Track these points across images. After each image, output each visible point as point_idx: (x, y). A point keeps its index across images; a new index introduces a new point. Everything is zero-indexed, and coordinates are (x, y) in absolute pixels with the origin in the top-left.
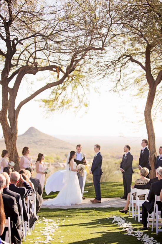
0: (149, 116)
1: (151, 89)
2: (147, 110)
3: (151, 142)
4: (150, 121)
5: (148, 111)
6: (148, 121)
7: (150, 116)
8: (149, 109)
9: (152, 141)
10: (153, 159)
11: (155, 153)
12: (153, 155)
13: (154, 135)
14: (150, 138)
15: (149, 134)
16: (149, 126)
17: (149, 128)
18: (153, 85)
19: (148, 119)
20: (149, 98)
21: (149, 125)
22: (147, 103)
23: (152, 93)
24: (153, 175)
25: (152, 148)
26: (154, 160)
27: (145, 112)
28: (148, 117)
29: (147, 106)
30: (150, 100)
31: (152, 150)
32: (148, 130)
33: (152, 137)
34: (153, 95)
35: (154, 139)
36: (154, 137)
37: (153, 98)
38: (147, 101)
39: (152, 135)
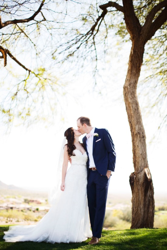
0: (131, 94)
1: (135, 42)
2: (128, 84)
3: (138, 146)
4: (134, 106)
5: (130, 85)
6: (131, 105)
7: (133, 94)
8: (133, 81)
9: (140, 146)
10: (141, 181)
11: (146, 170)
12: (143, 172)
14: (135, 139)
15: (133, 130)
16: (133, 115)
17: (133, 119)
18: (139, 33)
19: (130, 101)
20: (132, 60)
21: (132, 112)
23: (137, 50)
24: (142, 214)
25: (140, 159)
26: (144, 183)
27: (125, 88)
28: (129, 96)
29: (128, 77)
30: (134, 65)
31: (140, 163)
32: (130, 122)
33: (139, 136)
34: (139, 54)
35: (144, 140)
36: (144, 137)
37: (140, 59)
38: (129, 67)
39: (139, 133)
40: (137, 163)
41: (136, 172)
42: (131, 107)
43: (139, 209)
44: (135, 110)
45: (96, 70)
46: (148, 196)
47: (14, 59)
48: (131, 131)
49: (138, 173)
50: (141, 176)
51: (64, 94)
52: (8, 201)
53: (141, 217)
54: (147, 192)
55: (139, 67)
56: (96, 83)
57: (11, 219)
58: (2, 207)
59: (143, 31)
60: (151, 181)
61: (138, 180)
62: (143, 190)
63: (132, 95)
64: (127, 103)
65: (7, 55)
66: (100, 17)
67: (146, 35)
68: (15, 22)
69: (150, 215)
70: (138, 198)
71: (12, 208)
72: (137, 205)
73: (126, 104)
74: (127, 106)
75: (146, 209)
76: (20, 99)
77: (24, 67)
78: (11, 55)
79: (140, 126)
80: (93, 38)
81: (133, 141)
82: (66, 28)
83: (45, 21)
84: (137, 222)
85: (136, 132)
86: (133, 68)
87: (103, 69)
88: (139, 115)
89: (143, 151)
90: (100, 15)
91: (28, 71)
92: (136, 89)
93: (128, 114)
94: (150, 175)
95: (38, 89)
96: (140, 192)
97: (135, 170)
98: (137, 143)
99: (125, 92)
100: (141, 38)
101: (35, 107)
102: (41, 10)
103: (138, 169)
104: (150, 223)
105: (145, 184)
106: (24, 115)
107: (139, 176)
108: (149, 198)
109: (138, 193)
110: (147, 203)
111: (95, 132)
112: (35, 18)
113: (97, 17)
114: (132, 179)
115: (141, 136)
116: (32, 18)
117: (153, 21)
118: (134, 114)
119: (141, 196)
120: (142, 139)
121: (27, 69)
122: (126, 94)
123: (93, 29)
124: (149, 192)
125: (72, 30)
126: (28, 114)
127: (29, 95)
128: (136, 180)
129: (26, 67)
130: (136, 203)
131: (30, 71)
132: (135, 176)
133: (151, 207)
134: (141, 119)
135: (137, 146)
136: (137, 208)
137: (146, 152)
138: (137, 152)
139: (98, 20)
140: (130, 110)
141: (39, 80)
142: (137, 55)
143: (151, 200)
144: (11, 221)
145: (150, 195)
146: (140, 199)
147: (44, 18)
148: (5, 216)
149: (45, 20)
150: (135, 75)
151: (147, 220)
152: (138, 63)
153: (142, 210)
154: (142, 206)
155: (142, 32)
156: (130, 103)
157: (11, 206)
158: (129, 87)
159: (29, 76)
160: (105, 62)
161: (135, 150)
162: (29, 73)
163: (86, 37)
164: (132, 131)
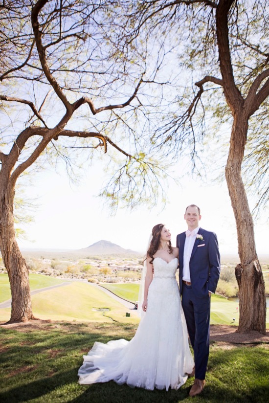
0: (235, 176)
1: (237, 117)
2: (230, 164)
4: (239, 189)
5: (233, 166)
6: (235, 189)
8: (236, 162)
9: (247, 235)
10: (250, 274)
11: (255, 262)
12: (251, 264)
13: (251, 219)
14: (241, 227)
16: (237, 199)
17: (238, 204)
18: (241, 107)
19: (233, 184)
20: (234, 137)
21: (236, 197)
22: (230, 152)
23: (240, 127)
24: (252, 312)
25: (247, 249)
27: (227, 169)
28: (233, 179)
29: (230, 157)
30: (237, 143)
31: (247, 253)
32: (235, 208)
33: (245, 223)
34: (242, 131)
35: (252, 228)
36: (251, 224)
37: (244, 137)
38: (231, 146)
39: (245, 220)
40: (243, 254)
41: (243, 264)
42: (236, 191)
43: (248, 307)
44: (240, 194)
45: (194, 153)
46: (258, 291)
47: (114, 145)
48: (236, 218)
49: (246, 266)
50: (249, 269)
51: (165, 177)
52: (126, 263)
53: (251, 316)
54: (257, 287)
55: (243, 145)
56: (195, 165)
57: (128, 279)
58: (121, 268)
59: (246, 104)
60: (261, 274)
61: (246, 273)
62: (252, 285)
63: (236, 178)
64: (231, 186)
65: (107, 142)
66: (196, 98)
67: (250, 109)
68: (110, 107)
69: (261, 314)
70: (246, 294)
71: (129, 269)
72: (246, 302)
73: (229, 187)
74: (231, 189)
75: (256, 307)
76: (124, 183)
77: (124, 153)
78: (111, 142)
79: (246, 212)
80: (190, 120)
81: (238, 228)
82: (163, 112)
83: (142, 106)
84: (245, 322)
85: (242, 219)
86: (236, 146)
87: (201, 151)
88: (245, 200)
89: (251, 241)
90: (196, 95)
91: (128, 157)
92: (240, 170)
93: (232, 199)
94: (259, 268)
95: (139, 172)
96: (249, 288)
97: (241, 262)
98: (243, 231)
99: (228, 174)
100: (244, 112)
101: (138, 190)
102: (136, 95)
103: (245, 261)
104: (262, 324)
105: (254, 278)
106: (128, 197)
107: (247, 269)
108: (260, 294)
109: (246, 289)
110: (257, 300)
111: (199, 233)
112: (131, 103)
113: (194, 98)
114: (239, 272)
115: (248, 224)
116: (127, 104)
117: (257, 92)
118: (239, 199)
119: (250, 292)
120: (249, 227)
121: (127, 155)
122: (229, 176)
123: (190, 110)
124: (258, 287)
125: (169, 113)
126: (132, 196)
127: (131, 179)
128: (244, 274)
129: (127, 152)
130: (244, 300)
131: (130, 156)
132: (242, 269)
133: (262, 304)
134: (248, 204)
135: (243, 235)
136: (245, 306)
137: (254, 241)
138: (243, 241)
139: (194, 100)
140: (234, 194)
141: (140, 164)
142: (240, 132)
143: (262, 296)
144: (128, 281)
145: (260, 291)
146: (249, 296)
147: (140, 103)
148: (123, 276)
149: (141, 104)
150: (238, 155)
151: (258, 320)
152: (241, 141)
153: (252, 309)
154: (251, 303)
155: (245, 106)
156: (233, 186)
157: (128, 267)
158: (232, 168)
159: (130, 161)
160: (203, 144)
161: (242, 239)
162: (130, 158)
163: (183, 119)
164: (238, 218)
